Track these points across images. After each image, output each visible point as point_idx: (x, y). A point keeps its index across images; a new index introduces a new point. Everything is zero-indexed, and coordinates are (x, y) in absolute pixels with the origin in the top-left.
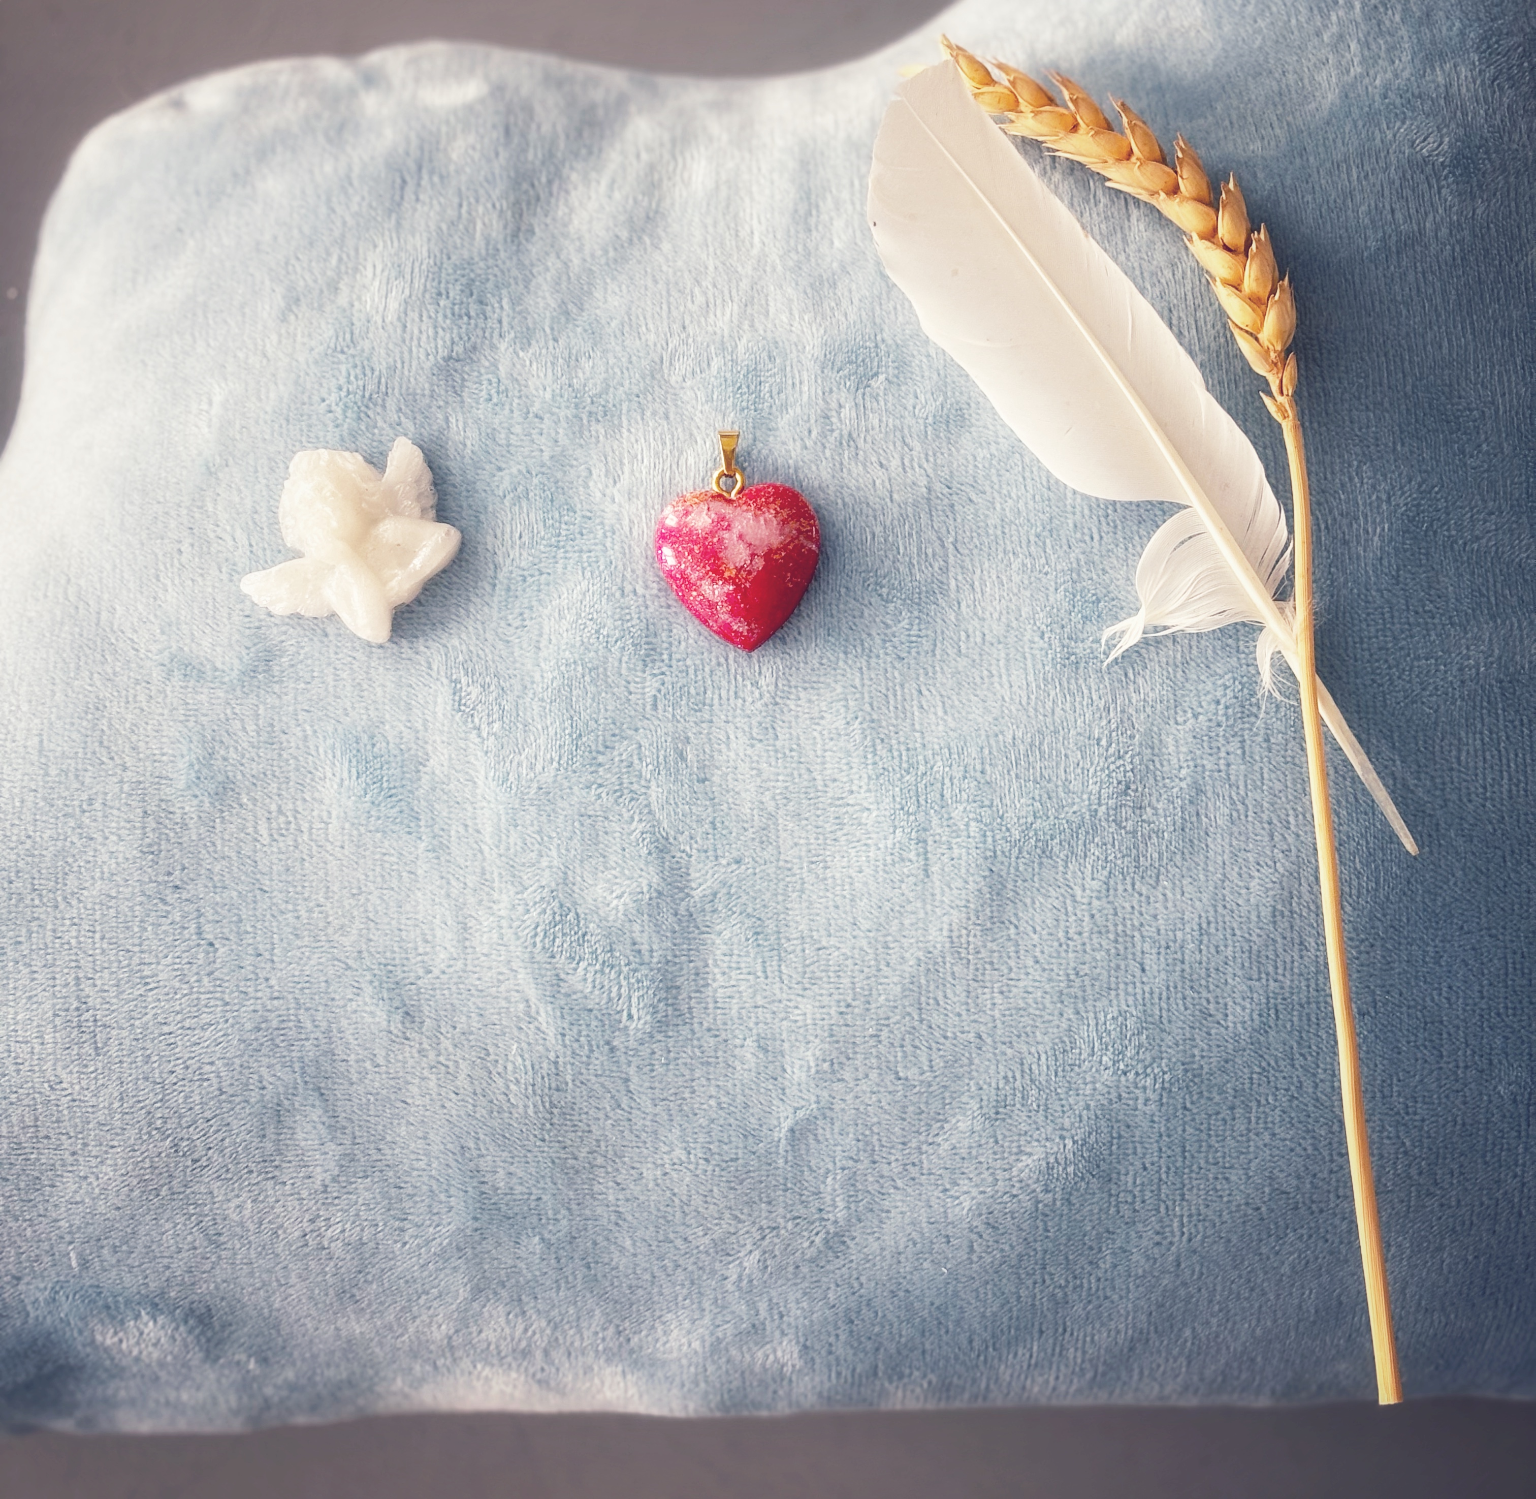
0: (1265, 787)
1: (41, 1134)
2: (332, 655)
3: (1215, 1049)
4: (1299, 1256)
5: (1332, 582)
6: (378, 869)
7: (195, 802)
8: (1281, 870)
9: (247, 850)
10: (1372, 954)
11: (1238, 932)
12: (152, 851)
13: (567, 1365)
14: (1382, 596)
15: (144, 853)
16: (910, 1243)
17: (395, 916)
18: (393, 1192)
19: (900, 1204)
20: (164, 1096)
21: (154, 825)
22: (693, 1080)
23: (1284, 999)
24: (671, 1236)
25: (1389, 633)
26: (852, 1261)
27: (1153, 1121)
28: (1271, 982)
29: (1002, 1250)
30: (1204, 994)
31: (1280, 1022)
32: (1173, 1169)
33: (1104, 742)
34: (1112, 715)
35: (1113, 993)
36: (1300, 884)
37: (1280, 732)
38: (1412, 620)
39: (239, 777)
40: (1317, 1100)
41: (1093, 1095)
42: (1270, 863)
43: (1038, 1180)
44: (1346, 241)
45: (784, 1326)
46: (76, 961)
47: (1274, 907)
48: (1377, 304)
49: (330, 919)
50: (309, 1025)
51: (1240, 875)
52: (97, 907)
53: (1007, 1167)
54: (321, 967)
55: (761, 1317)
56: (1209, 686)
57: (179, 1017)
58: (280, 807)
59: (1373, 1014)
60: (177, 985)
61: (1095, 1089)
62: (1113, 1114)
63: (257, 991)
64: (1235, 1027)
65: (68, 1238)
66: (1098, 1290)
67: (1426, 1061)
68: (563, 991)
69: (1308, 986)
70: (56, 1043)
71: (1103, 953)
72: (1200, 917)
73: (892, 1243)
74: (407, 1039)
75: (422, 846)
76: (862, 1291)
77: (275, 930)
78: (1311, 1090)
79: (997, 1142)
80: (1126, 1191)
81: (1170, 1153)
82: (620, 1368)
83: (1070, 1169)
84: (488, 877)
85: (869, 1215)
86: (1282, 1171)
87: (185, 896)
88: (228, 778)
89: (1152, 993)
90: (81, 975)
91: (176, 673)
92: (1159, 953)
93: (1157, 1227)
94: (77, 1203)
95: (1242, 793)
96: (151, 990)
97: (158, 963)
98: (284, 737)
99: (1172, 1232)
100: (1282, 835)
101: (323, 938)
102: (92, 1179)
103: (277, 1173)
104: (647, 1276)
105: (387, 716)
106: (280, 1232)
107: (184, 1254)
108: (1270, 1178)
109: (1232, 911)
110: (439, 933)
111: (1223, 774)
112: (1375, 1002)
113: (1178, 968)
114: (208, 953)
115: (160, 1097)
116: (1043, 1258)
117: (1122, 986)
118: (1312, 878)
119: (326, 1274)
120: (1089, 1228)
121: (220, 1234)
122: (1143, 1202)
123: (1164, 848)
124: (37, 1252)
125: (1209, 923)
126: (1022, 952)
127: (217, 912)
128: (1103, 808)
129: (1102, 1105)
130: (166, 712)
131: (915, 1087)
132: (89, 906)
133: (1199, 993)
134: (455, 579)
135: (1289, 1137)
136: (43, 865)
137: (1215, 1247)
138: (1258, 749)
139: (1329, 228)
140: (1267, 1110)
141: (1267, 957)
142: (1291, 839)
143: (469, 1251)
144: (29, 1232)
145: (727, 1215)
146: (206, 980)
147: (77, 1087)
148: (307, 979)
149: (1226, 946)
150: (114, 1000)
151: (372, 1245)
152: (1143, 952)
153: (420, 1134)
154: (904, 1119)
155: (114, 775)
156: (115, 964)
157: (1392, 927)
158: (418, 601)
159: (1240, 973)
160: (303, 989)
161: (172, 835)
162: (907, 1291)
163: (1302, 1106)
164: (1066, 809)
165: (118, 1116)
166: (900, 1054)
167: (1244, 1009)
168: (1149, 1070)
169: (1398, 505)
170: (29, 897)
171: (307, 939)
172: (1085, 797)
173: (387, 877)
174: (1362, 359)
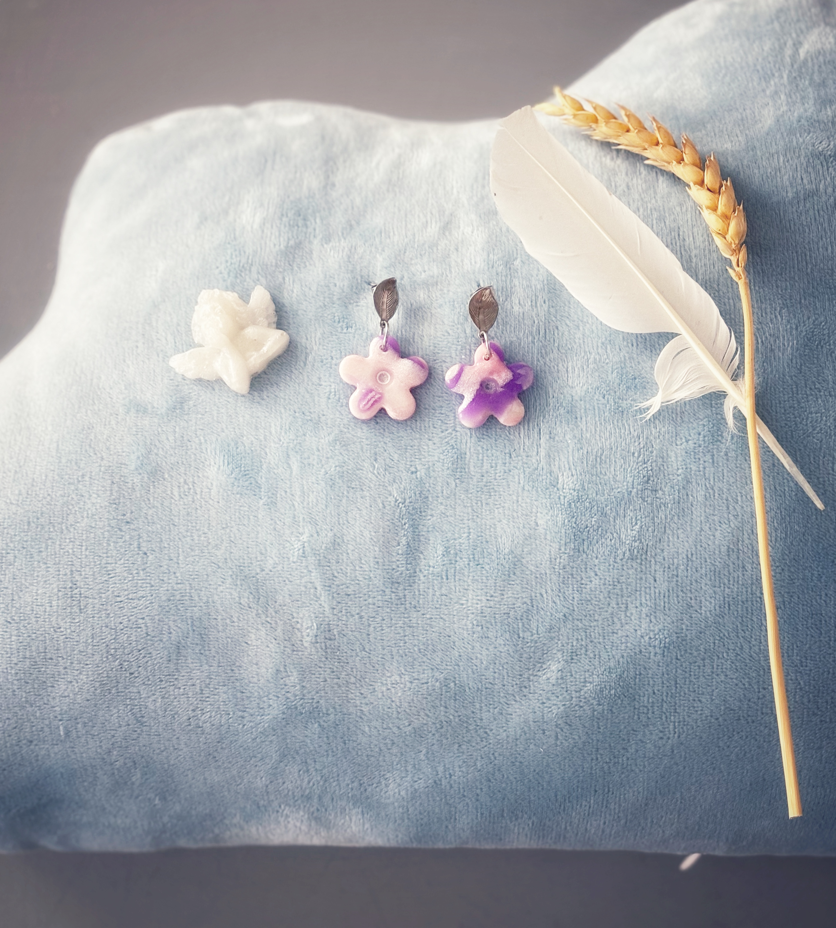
0: (725, 480)
1: (48, 657)
2: (217, 400)
3: (694, 625)
4: (741, 749)
5: (764, 372)
6: (237, 514)
7: (140, 477)
8: (733, 526)
9: (166, 503)
10: (783, 574)
11: (708, 560)
12: (115, 503)
13: (331, 807)
14: (792, 379)
15: (111, 503)
16: (523, 734)
17: (245, 540)
18: (239, 695)
19: (518, 710)
20: (117, 636)
21: (117, 489)
22: (405, 636)
23: (734, 598)
24: (391, 725)
25: (795, 399)
26: (490, 744)
27: (659, 666)
28: (726, 589)
29: (574, 739)
30: (689, 595)
31: (731, 612)
32: (670, 694)
33: (636, 455)
34: (641, 440)
35: (638, 593)
36: (743, 534)
37: (733, 450)
38: (808, 393)
39: (164, 464)
40: (751, 656)
41: (625, 650)
42: (726, 522)
43: (594, 698)
44: (776, 193)
45: (452, 782)
46: (72, 561)
47: (729, 547)
48: (792, 226)
49: (210, 541)
50: (196, 598)
51: (710, 528)
52: (84, 532)
53: (578, 690)
54: (204, 567)
55: (439, 776)
56: (695, 425)
57: (126, 593)
58: (185, 480)
59: (783, 608)
60: (126, 575)
61: (627, 647)
62: (637, 661)
63: (169, 579)
64: (706, 614)
65: (59, 718)
66: (628, 765)
67: (812, 636)
68: (335, 583)
69: (747, 592)
70: (58, 606)
71: (633, 570)
72: (687, 551)
73: (513, 733)
74: (250, 608)
75: (261, 502)
76: (496, 761)
77: (180, 546)
78: (747, 651)
79: (572, 675)
80: (644, 706)
81: (668, 684)
82: (360, 809)
83: (613, 692)
84: (296, 519)
85: (500, 717)
86: (731, 697)
87: (132, 526)
88: (158, 464)
89: (660, 593)
90: (74, 569)
91: (132, 409)
92: (664, 571)
93: (661, 728)
94: (65, 697)
95: (712, 483)
96: (111, 578)
97: (116, 563)
98: (189, 443)
99: (669, 731)
100: (734, 507)
101: (206, 551)
102: (74, 683)
103: (176, 683)
104: (377, 750)
105: (245, 433)
106: (176, 716)
107: (123, 728)
108: (724, 701)
109: (705, 548)
110: (268, 549)
111: (702, 473)
112: (784, 602)
113: (674, 580)
114: (143, 558)
115: (114, 637)
116: (597, 745)
117: (643, 589)
118: (750, 531)
119: (200, 742)
120: (622, 727)
121: (143, 717)
122: (653, 713)
123: (668, 512)
124: (42, 725)
125: (692, 555)
126: (588, 569)
127: (149, 536)
128: (635, 490)
129: (631, 656)
130: (126, 429)
131: (528, 643)
132: (80, 532)
133: (686, 594)
134: (284, 361)
135: (735, 677)
136: (56, 510)
137: (693, 741)
138: (721, 459)
139: (767, 186)
140: (723, 661)
141: (724, 575)
142: (738, 509)
143: (279, 731)
144: (38, 714)
145: (422, 713)
146: (141, 572)
147: (69, 631)
148: (196, 573)
149: (701, 568)
150: (91, 583)
151: (226, 726)
152: (655, 571)
153: (254, 662)
154: (521, 661)
155: (97, 462)
156: (92, 563)
157: (794, 559)
158: (264, 372)
159: (709, 583)
160: (194, 579)
161: (126, 494)
162: (521, 762)
163: (743, 660)
164: (614, 490)
165: (90, 647)
166: (520, 624)
167: (711, 603)
168: (657, 637)
169: (802, 331)
170: (48, 527)
171: (197, 551)
172: (625, 484)
173: (242, 518)
174: (784, 254)
